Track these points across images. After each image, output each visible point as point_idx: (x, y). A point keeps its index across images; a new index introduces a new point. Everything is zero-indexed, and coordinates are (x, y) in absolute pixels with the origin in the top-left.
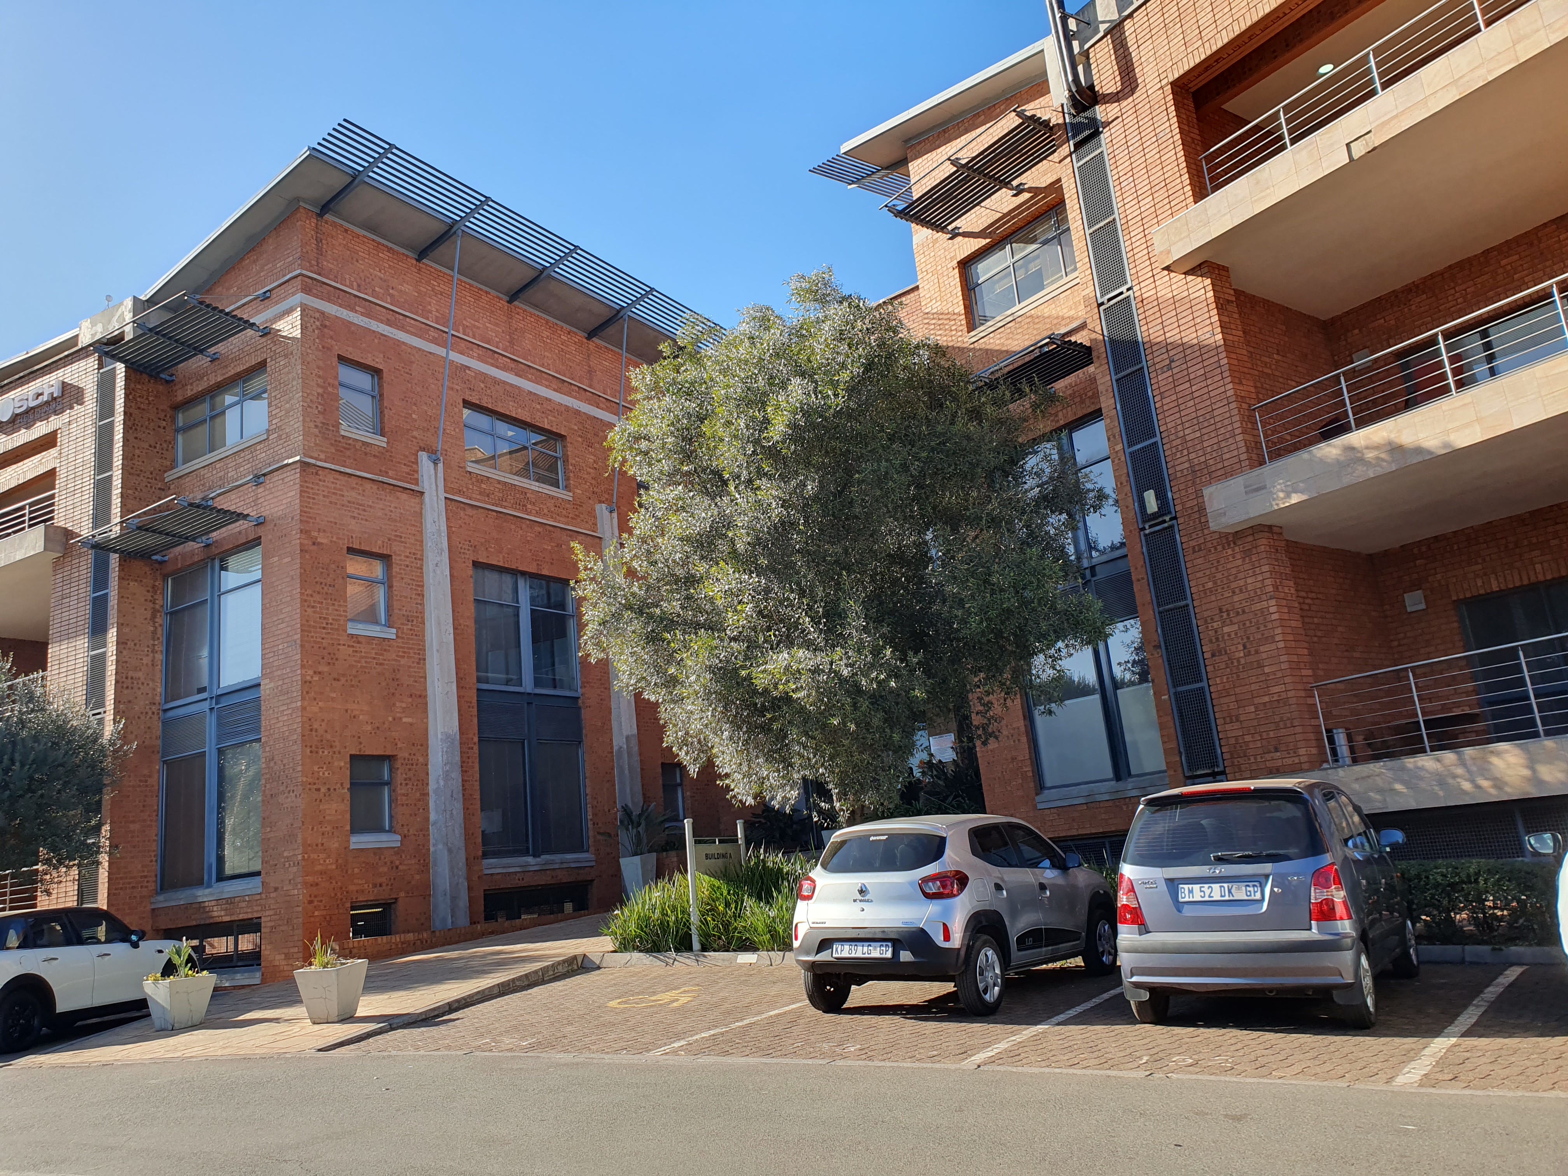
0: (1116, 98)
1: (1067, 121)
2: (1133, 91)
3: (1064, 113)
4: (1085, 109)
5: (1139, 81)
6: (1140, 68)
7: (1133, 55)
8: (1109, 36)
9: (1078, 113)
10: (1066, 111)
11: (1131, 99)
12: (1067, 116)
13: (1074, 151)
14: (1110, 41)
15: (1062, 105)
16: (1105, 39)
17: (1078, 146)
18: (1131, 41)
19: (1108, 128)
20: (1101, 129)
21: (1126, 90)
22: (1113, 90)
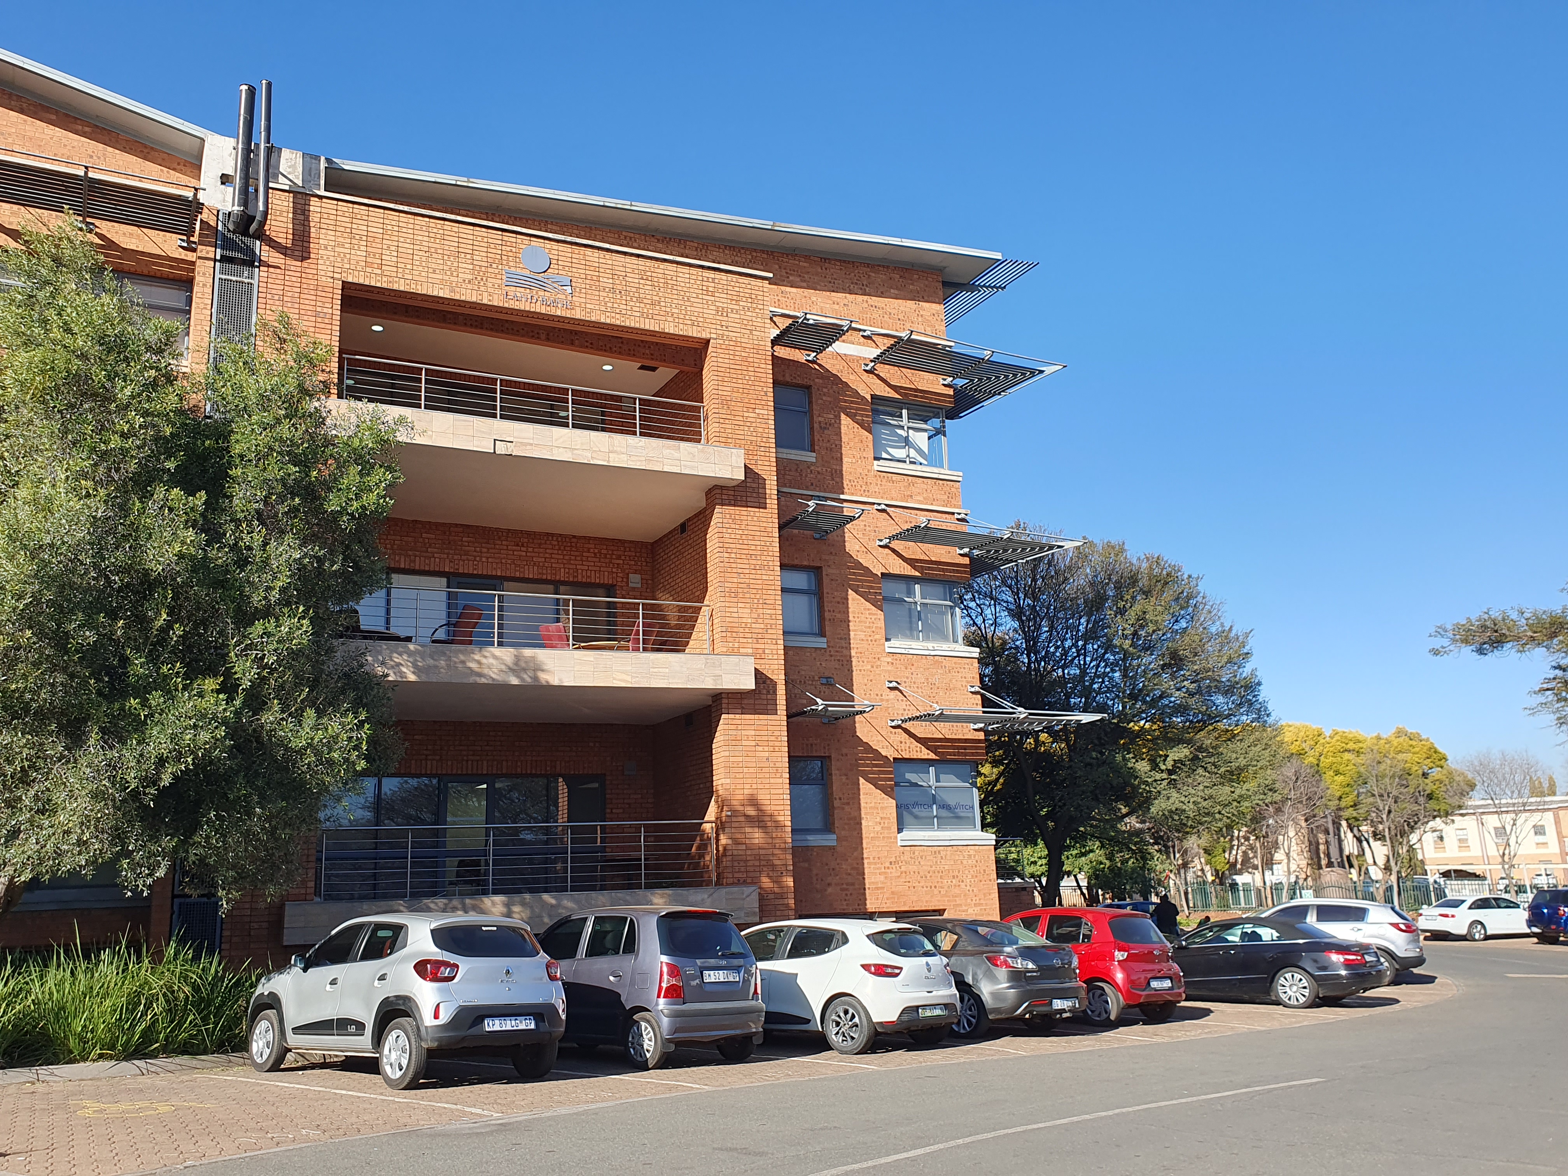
0: (284, 251)
1: (220, 228)
2: (303, 259)
3: (218, 219)
4: (245, 233)
5: (312, 256)
6: (317, 246)
7: (313, 230)
8: (291, 195)
9: (234, 232)
10: (220, 217)
11: (299, 264)
12: (220, 224)
13: (220, 261)
14: (291, 199)
15: (218, 211)
16: (287, 194)
17: (224, 259)
18: (314, 218)
19: (266, 269)
20: (256, 264)
21: (296, 253)
22: (282, 241)
